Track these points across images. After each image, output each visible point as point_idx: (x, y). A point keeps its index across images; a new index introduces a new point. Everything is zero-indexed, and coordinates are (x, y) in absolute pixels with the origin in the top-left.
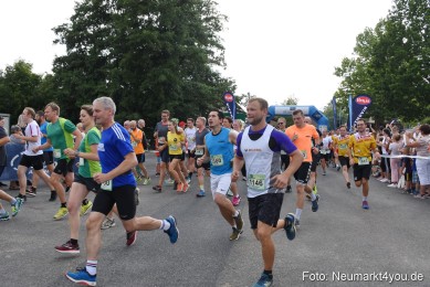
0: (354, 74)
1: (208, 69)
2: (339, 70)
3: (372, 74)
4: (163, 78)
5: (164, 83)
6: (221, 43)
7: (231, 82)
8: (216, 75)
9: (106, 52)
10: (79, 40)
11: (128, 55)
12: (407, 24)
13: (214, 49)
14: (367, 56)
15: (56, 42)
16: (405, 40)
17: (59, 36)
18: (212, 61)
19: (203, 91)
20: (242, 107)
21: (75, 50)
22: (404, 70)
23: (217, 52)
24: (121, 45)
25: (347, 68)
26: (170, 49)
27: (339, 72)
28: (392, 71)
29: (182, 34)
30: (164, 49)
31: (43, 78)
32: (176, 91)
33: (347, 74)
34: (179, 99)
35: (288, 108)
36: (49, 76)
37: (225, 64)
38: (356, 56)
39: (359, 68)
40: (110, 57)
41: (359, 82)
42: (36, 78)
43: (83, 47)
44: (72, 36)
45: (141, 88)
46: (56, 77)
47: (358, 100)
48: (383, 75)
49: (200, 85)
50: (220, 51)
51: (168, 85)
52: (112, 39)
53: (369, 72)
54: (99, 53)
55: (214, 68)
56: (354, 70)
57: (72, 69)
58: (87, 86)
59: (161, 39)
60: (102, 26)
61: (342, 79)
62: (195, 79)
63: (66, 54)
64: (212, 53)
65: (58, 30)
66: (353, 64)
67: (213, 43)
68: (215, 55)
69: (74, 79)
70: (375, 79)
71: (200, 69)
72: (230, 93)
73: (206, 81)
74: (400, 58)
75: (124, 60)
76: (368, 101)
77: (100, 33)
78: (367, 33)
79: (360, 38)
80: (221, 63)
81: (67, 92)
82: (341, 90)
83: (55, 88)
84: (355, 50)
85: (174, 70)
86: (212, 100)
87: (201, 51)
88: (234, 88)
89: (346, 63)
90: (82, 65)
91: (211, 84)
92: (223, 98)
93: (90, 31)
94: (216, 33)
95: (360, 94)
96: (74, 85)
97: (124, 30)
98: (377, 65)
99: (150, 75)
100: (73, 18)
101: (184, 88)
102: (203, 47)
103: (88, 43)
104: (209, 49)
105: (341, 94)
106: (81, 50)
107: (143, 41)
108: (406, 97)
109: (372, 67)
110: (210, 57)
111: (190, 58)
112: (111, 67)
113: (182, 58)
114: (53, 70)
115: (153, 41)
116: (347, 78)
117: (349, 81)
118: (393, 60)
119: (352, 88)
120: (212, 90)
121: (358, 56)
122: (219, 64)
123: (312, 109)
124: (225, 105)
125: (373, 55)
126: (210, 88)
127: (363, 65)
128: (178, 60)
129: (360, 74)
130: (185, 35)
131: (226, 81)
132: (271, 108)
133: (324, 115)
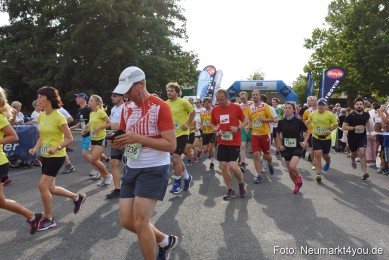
0: (325, 45)
1: (169, 42)
2: (309, 41)
3: (345, 46)
4: (120, 52)
5: (120, 57)
6: (182, 13)
7: (193, 56)
8: (177, 49)
9: (55, 23)
10: (25, 8)
11: (80, 27)
13: (175, 20)
14: (339, 26)
16: (382, 8)
18: (173, 34)
19: (164, 66)
21: (19, 19)
22: (379, 39)
23: (178, 24)
24: (71, 15)
25: (318, 40)
26: (127, 20)
27: (309, 44)
28: (366, 42)
29: (139, 3)
30: (120, 19)
33: (318, 46)
35: (255, 84)
37: (187, 37)
38: (327, 27)
39: (331, 39)
40: (60, 28)
41: (329, 55)
43: (28, 16)
44: (15, 3)
45: (96, 63)
47: (330, 73)
48: (356, 47)
49: (160, 59)
50: (181, 23)
52: (62, 7)
53: (341, 43)
54: (48, 23)
55: (175, 41)
56: (326, 42)
57: (17, 40)
58: (35, 60)
59: (115, 8)
61: (313, 51)
62: (155, 53)
63: (8, 24)
64: (173, 24)
66: (324, 35)
67: (174, 14)
68: (176, 27)
69: (19, 51)
70: (348, 51)
71: (159, 42)
73: (166, 55)
74: (374, 29)
75: (76, 31)
76: (340, 74)
79: (332, 6)
80: (183, 35)
81: (11, 67)
82: (310, 63)
84: (327, 19)
85: (132, 43)
87: (162, 22)
88: (197, 62)
89: (317, 34)
90: (28, 36)
91: (175, 59)
94: (176, 3)
95: (331, 67)
96: (20, 59)
98: (349, 36)
99: (104, 48)
102: (163, 18)
103: (35, 12)
104: (169, 19)
105: (311, 68)
106: (26, 19)
107: (97, 11)
108: (381, 70)
109: (345, 38)
110: (170, 29)
111: (149, 29)
112: (62, 39)
113: (142, 29)
115: (108, 11)
116: (318, 50)
117: (320, 54)
118: (367, 29)
119: (323, 61)
120: (173, 65)
121: (330, 26)
122: (180, 37)
123: (280, 84)
124: (187, 81)
125: (346, 25)
126: (171, 62)
127: (335, 36)
128: (136, 32)
129: (333, 45)
130: (143, 5)
131: (188, 54)
132: (237, 84)
133: (293, 91)
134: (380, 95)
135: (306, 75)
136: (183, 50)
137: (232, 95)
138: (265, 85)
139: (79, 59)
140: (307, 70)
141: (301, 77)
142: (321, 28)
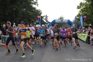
0: (84, 8)
1: (31, 6)
2: (79, 7)
3: (90, 8)
4: (15, 9)
7: (40, 11)
8: (34, 8)
14: (89, 1)
19: (30, 14)
25: (82, 6)
32: (20, 14)
34: (21, 17)
35: (60, 20)
37: (38, 5)
39: (86, 6)
41: (86, 11)
49: (29, 12)
53: (89, 7)
55: (34, 6)
56: (84, 7)
62: (27, 10)
66: (84, 4)
68: (34, 1)
70: (92, 10)
71: (28, 6)
72: (40, 15)
73: (31, 11)
80: (36, 4)
82: (79, 14)
85: (19, 6)
86: (33, 18)
88: (41, 13)
89: (81, 4)
91: (32, 12)
92: (37, 17)
95: (85, 15)
101: (22, 13)
105: (79, 15)
109: (91, 5)
110: (32, 2)
111: (25, 2)
113: (22, 2)
116: (81, 9)
117: (82, 11)
119: (83, 13)
120: (33, 14)
121: (86, 2)
122: (35, 4)
123: (69, 21)
124: (38, 19)
125: (91, 1)
126: (32, 13)
127: (88, 5)
128: (20, 3)
129: (86, 8)
131: (38, 10)
132: (54, 21)
133: (73, 23)
136: (36, 9)
137: (52, 24)
138: (63, 21)
140: (78, 16)
142: (83, 2)
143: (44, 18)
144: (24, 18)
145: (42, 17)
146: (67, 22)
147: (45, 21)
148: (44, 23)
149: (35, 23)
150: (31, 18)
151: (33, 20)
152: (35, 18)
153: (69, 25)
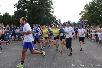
0: (84, 15)
1: (50, 14)
2: (80, 13)
4: (39, 16)
5: (40, 17)
6: (53, 7)
7: (55, 17)
8: (52, 15)
9: (26, 10)
10: (20, 7)
11: (31, 11)
12: (96, 3)
13: (51, 9)
14: (87, 10)
15: (14, 8)
16: (96, 6)
17: (15, 6)
18: (51, 12)
19: (49, 19)
20: (58, 22)
21: (19, 9)
22: (95, 13)
23: (52, 10)
24: (29, 8)
26: (41, 9)
27: (80, 14)
28: (93, 14)
29: (44, 5)
30: (39, 9)
31: (12, 16)
32: (43, 19)
33: (82, 14)
34: (43, 21)
36: (13, 16)
37: (54, 12)
38: (84, 10)
39: (85, 13)
40: (27, 11)
41: (85, 16)
42: (10, 16)
43: (21, 9)
44: (18, 6)
45: (34, 18)
46: (15, 16)
47: (85, 20)
48: (91, 15)
50: (53, 9)
51: (41, 17)
52: (28, 7)
53: (87, 14)
54: (25, 10)
55: (51, 13)
56: (84, 14)
57: (18, 14)
59: (39, 7)
60: (25, 4)
61: (81, 16)
62: (47, 16)
63: (17, 11)
64: (51, 10)
65: (15, 5)
66: (84, 12)
69: (19, 16)
70: (89, 16)
71: (48, 14)
72: (55, 19)
73: (49, 16)
74: (95, 11)
76: (87, 20)
77: (25, 5)
78: (87, 5)
79: (85, 6)
81: (17, 19)
83: (14, 18)
84: (84, 9)
85: (42, 14)
86: (51, 21)
87: (48, 9)
88: (56, 18)
89: (82, 12)
90: (21, 13)
91: (51, 17)
92: (54, 21)
93: (22, 5)
94: (52, 5)
95: (85, 19)
97: (30, 5)
98: (89, 12)
99: (36, 15)
100: (18, 2)
101: (44, 18)
102: (49, 8)
106: (20, 10)
107: (35, 7)
108: (96, 20)
109: (88, 13)
110: (50, 11)
111: (46, 11)
112: (27, 13)
113: (44, 11)
114: (14, 14)
115: (37, 7)
117: (83, 16)
118: (93, 11)
120: (51, 19)
125: (88, 10)
129: (85, 14)
130: (44, 6)
132: (65, 23)
133: (77, 24)
134: (96, 25)
135: (80, 21)
136: (53, 15)
138: (71, 23)
139: (31, 18)
140: (80, 19)
141: (79, 21)
143: (58, 21)
144: (45, 21)
145: (57, 21)
146: (73, 23)
147: (59, 23)
148: (58, 24)
149: (52, 25)
150: (50, 21)
151: (51, 22)
152: (52, 21)
153: (74, 25)
